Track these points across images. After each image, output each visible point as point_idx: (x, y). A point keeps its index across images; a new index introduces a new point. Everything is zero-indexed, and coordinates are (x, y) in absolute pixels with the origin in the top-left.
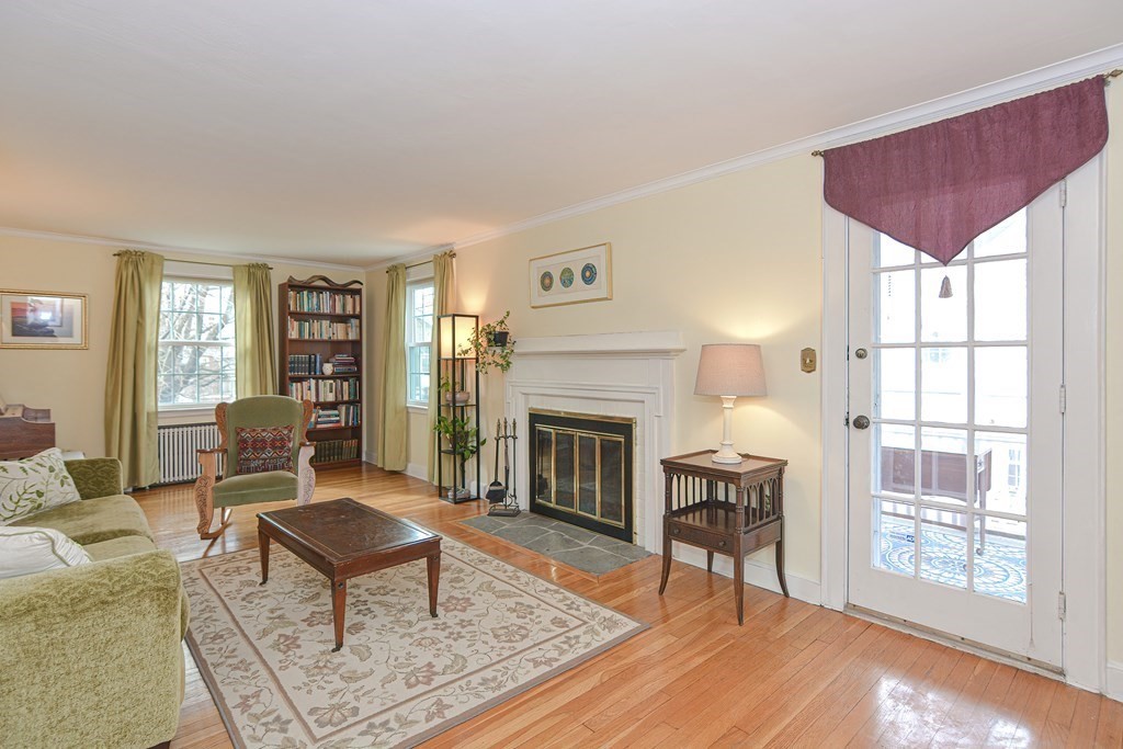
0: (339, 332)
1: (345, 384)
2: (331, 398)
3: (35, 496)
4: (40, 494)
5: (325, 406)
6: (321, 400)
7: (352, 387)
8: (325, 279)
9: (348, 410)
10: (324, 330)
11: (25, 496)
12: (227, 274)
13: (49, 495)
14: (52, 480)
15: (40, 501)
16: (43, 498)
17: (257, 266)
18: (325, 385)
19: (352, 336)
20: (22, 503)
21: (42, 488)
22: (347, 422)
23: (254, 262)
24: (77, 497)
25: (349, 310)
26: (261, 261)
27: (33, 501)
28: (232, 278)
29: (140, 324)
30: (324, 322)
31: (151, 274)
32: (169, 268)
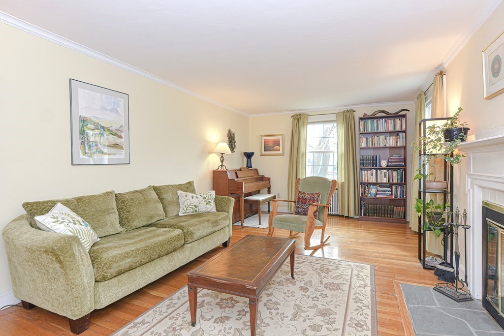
0: (391, 142)
1: (395, 173)
2: (385, 180)
3: (194, 207)
4: (196, 206)
5: (382, 185)
6: (379, 181)
7: (400, 174)
8: (383, 112)
9: (396, 188)
10: (381, 141)
11: (190, 206)
12: (334, 117)
13: (200, 208)
14: (203, 202)
15: (196, 209)
16: (197, 208)
17: (348, 111)
18: (381, 173)
19: (400, 144)
20: (188, 209)
21: (198, 205)
22: (396, 196)
23: (345, 110)
24: (214, 210)
25: (398, 128)
26: (349, 108)
27: (193, 209)
28: (336, 119)
29: (298, 144)
30: (381, 137)
31: (304, 123)
32: (311, 119)
